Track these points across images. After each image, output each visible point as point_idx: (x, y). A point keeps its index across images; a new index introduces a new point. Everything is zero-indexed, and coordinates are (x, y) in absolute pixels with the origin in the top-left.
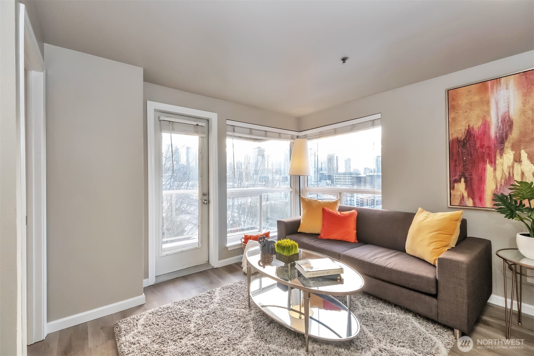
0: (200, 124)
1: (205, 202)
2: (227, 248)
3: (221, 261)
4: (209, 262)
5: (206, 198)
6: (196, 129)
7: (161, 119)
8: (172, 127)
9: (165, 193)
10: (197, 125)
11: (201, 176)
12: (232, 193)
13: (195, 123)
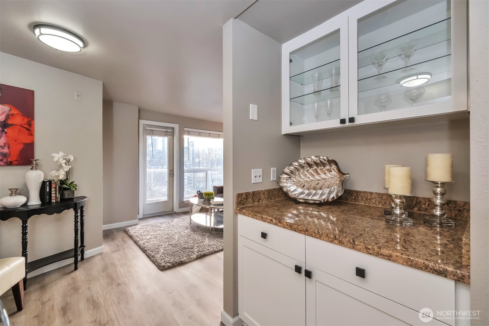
0: (168, 130)
1: (171, 175)
2: (184, 202)
3: (180, 209)
4: (173, 210)
5: (171, 172)
6: (165, 134)
7: (146, 129)
8: (152, 133)
9: (148, 170)
10: (167, 131)
11: (169, 160)
12: (188, 170)
13: (166, 130)
